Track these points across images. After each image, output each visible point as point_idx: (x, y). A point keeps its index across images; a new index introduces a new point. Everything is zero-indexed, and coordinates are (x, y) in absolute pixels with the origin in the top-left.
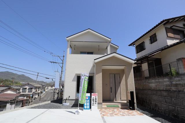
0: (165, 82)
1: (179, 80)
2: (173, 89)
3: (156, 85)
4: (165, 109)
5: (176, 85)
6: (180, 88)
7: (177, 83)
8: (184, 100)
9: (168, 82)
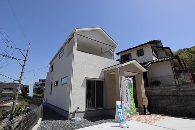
0: (172, 89)
1: (187, 87)
2: (181, 94)
3: (161, 91)
4: (177, 110)
5: (184, 91)
6: (187, 93)
7: (185, 89)
8: (194, 101)
9: (175, 89)
